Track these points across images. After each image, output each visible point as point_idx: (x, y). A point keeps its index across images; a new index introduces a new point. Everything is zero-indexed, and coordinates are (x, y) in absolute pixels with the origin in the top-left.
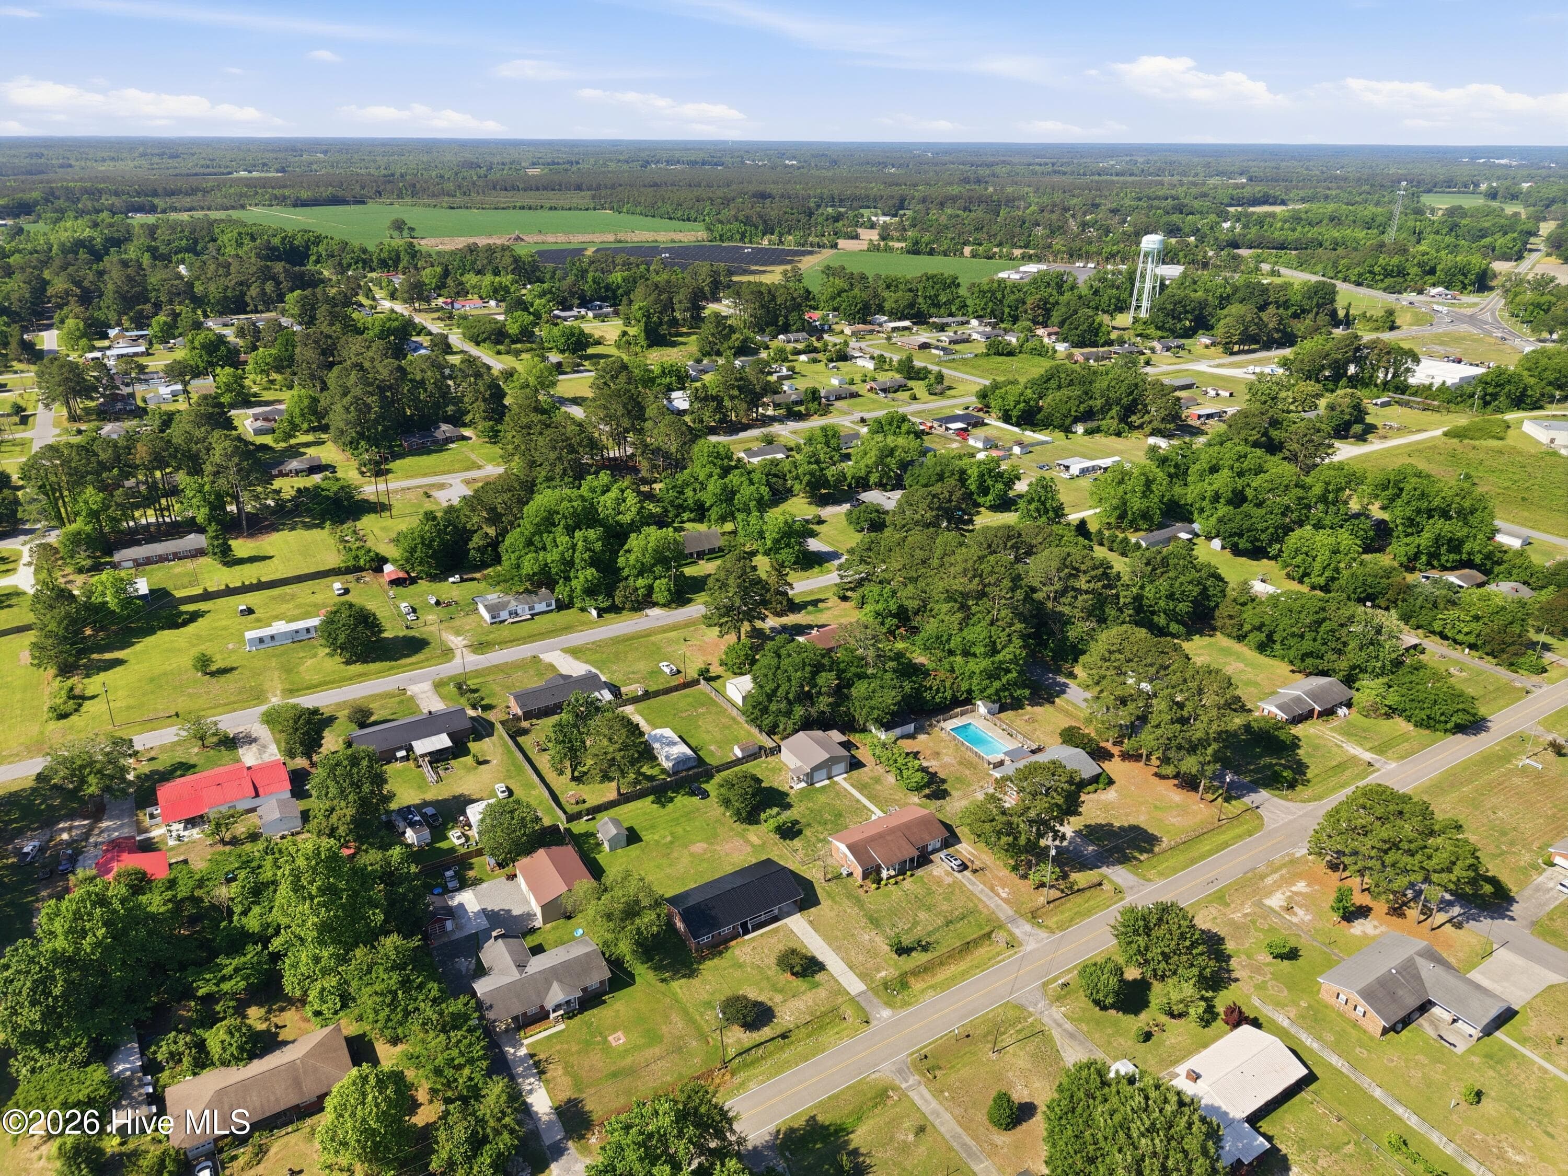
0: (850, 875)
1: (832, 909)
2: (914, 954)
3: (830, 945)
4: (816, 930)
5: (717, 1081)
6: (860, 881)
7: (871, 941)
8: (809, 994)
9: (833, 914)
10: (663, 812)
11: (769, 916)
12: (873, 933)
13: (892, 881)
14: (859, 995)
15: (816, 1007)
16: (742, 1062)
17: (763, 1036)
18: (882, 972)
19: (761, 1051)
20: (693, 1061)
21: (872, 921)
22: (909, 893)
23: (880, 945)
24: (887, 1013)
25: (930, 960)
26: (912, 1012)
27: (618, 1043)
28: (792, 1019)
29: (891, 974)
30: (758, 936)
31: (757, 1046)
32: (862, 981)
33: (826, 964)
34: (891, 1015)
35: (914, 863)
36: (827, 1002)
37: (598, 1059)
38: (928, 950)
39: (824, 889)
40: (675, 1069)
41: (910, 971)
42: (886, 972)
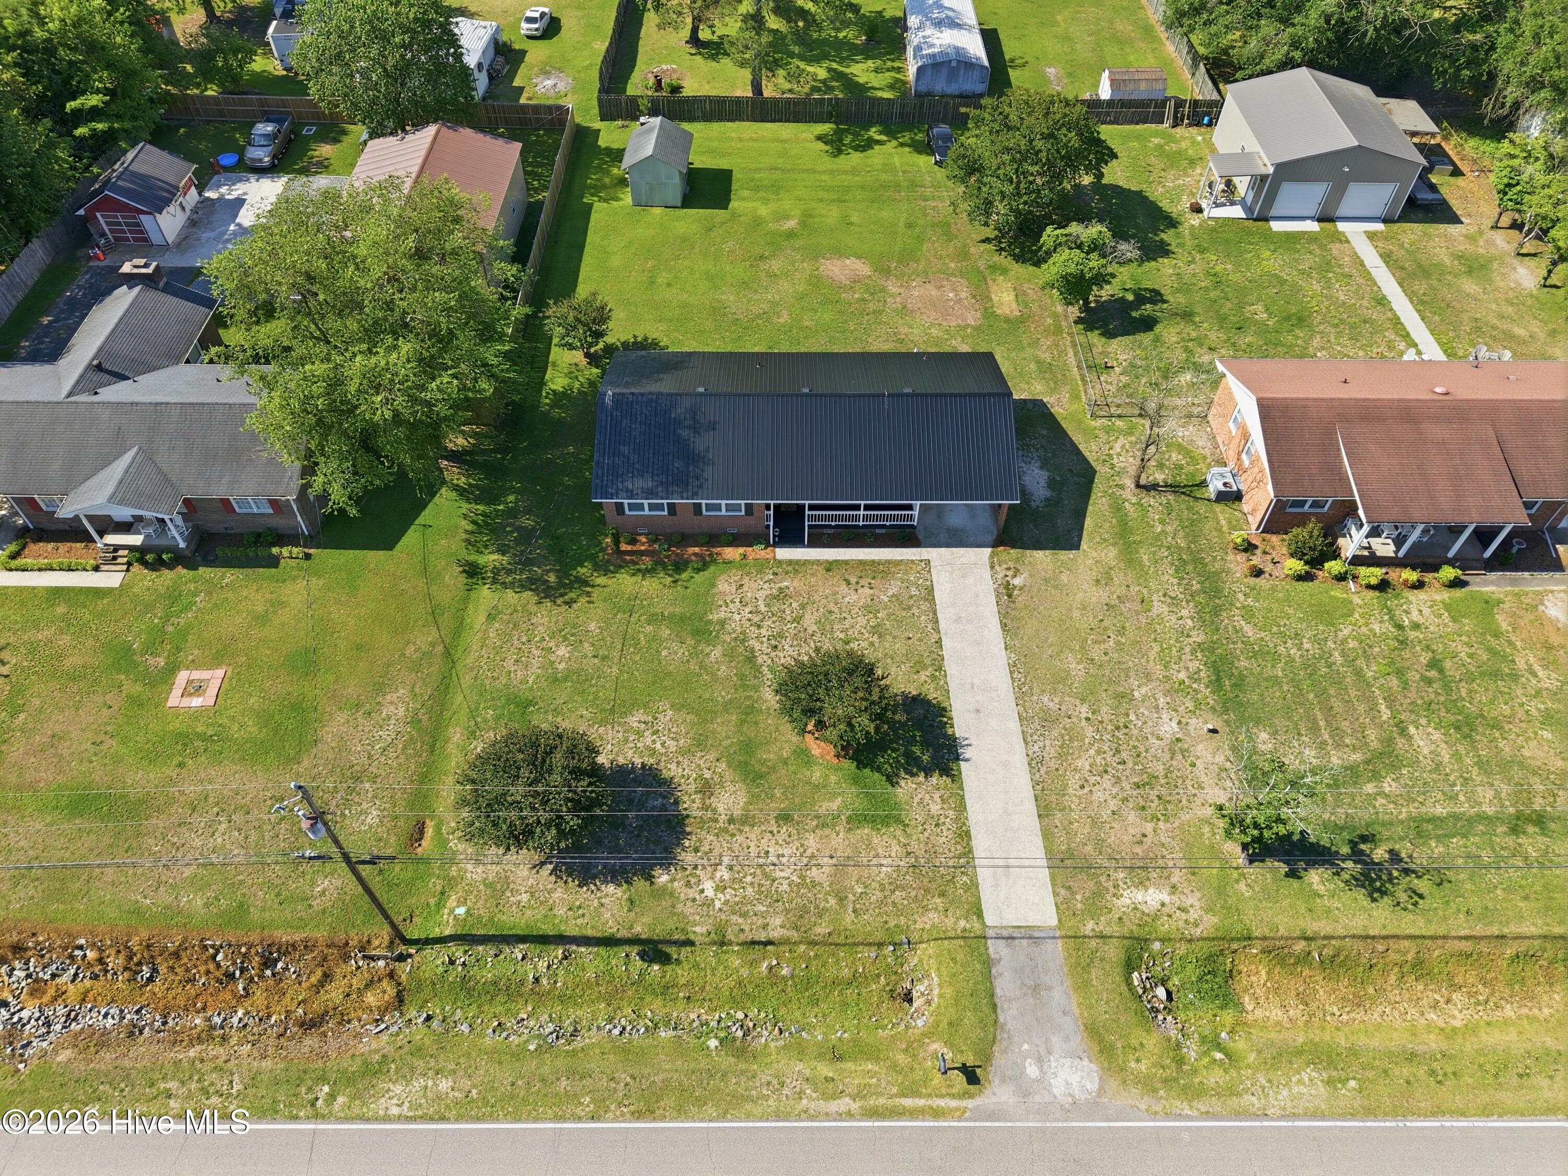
0: (1231, 497)
1: (1104, 579)
2: (1316, 877)
3: (1022, 696)
4: (1009, 626)
5: (334, 995)
6: (1250, 530)
7: (1177, 747)
8: (839, 840)
9: (1098, 596)
10: (828, 163)
11: (888, 518)
12: (1200, 725)
13: (1374, 574)
14: (1013, 934)
15: (833, 901)
16: (460, 968)
17: (583, 915)
18: (1151, 891)
19: (546, 964)
20: (313, 883)
21: (1219, 679)
22: (1413, 634)
23: (1203, 778)
24: (1074, 1079)
25: (1372, 933)
26: (1186, 1136)
27: (186, 702)
28: (718, 905)
29: (1184, 916)
30: (818, 562)
31: (544, 940)
32: (1053, 885)
33: (967, 753)
34: (1081, 1096)
35: (1486, 546)
36: (882, 902)
37: (93, 727)
38: (1383, 893)
39: (1117, 507)
40: (242, 882)
41: (1264, 938)
42: (1166, 898)
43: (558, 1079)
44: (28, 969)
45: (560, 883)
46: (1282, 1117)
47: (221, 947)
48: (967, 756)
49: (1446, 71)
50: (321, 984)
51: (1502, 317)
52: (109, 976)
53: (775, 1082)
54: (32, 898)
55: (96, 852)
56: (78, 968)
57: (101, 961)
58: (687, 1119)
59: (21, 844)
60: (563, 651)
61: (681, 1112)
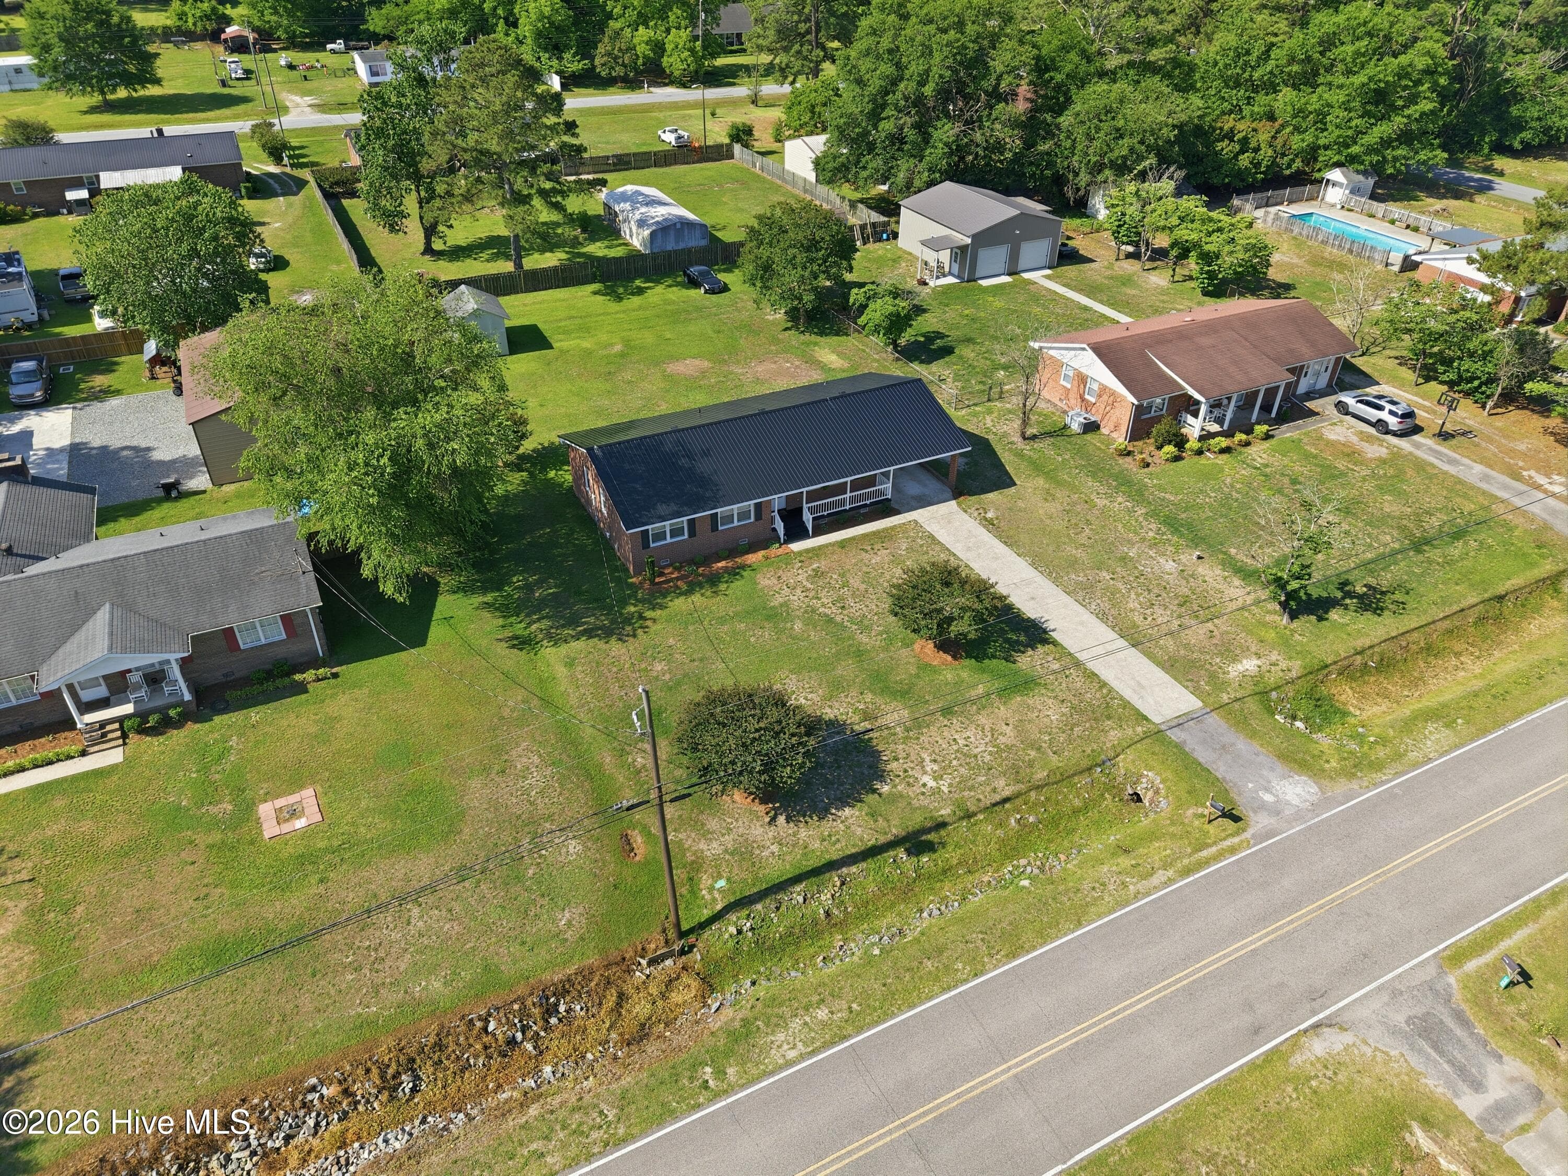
0: (1093, 426)
1: (1049, 497)
2: (1335, 615)
3: (1057, 581)
4: (1009, 542)
5: (640, 1008)
6: (1120, 439)
7: (1185, 575)
9: (1053, 508)
10: (616, 307)
11: (868, 496)
12: (1188, 557)
13: (1215, 444)
14: (1180, 722)
15: (1033, 753)
16: (750, 934)
17: (838, 840)
18: (1245, 661)
19: (829, 896)
20: (554, 921)
21: (1176, 529)
22: (1268, 470)
23: (1218, 587)
24: (1299, 790)
25: (1393, 634)
26: (1396, 790)
27: (286, 827)
28: (944, 788)
29: (1278, 668)
30: (832, 545)
31: (816, 872)
32: (1180, 683)
33: (1050, 625)
34: (1314, 799)
35: (1270, 412)
36: (1070, 741)
37: (186, 885)
38: (1382, 609)
39: (1020, 455)
40: (473, 949)
41: (1335, 663)
42: (1257, 662)
43: (921, 963)
44: (249, 1145)
45: (801, 825)
46: (1442, 755)
47: (490, 1015)
48: (1052, 627)
49: (1034, 174)
50: (619, 1005)
51: (1163, 302)
52: (361, 1108)
53: (1097, 885)
54: (220, 1063)
55: (274, 990)
56: (318, 1115)
57: (346, 1092)
58: (1053, 940)
59: (170, 1019)
60: (659, 667)
61: (1043, 937)
